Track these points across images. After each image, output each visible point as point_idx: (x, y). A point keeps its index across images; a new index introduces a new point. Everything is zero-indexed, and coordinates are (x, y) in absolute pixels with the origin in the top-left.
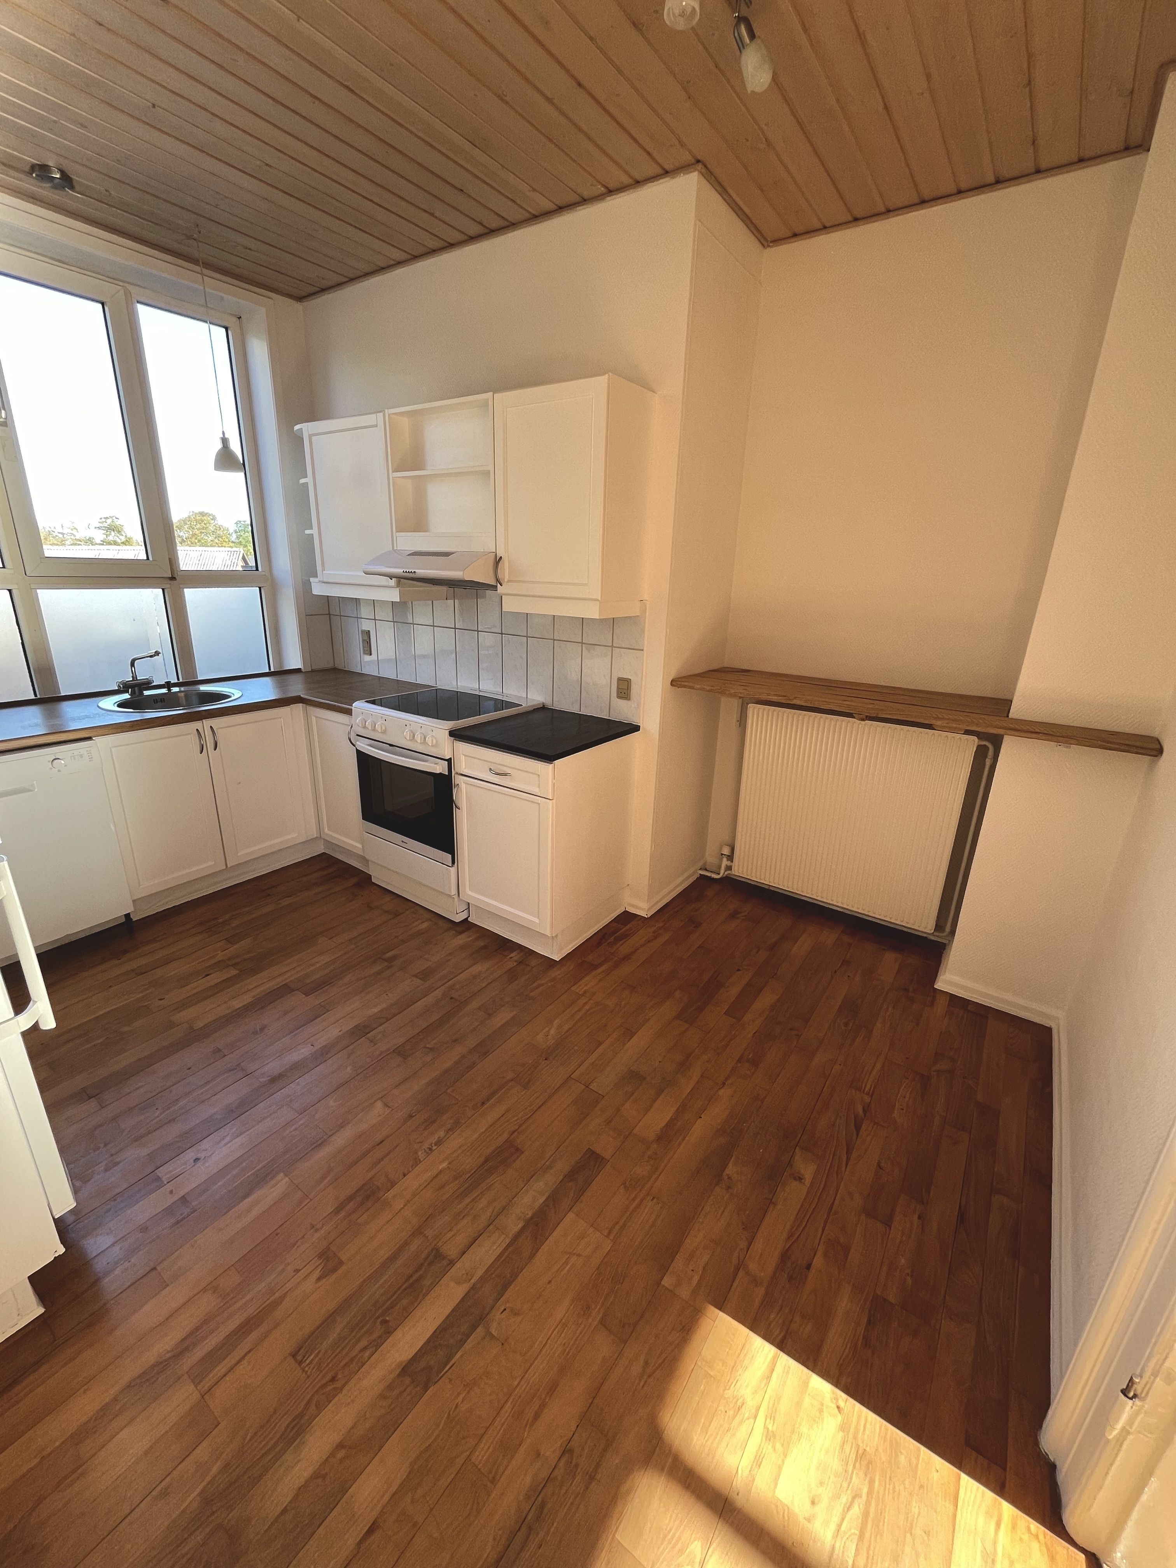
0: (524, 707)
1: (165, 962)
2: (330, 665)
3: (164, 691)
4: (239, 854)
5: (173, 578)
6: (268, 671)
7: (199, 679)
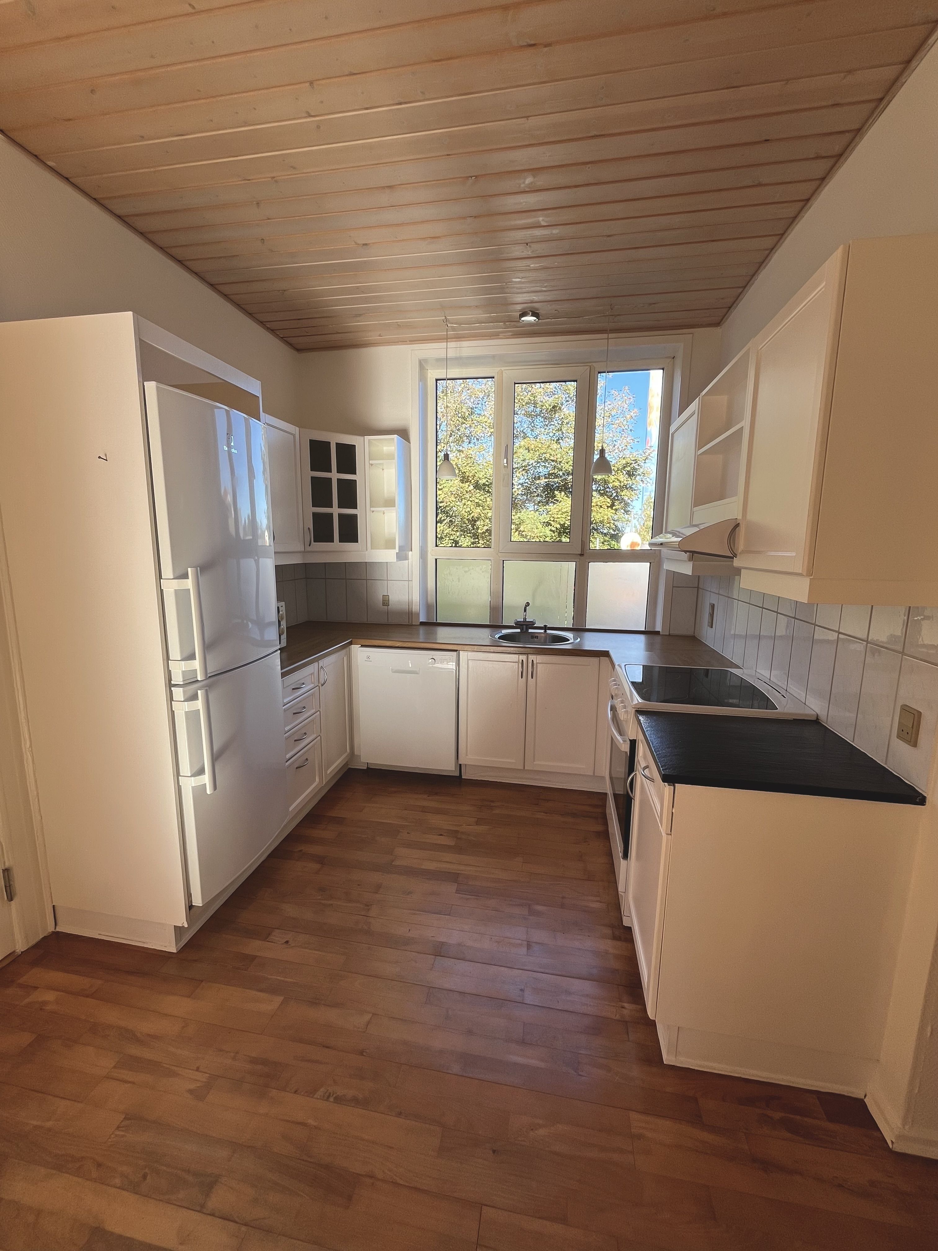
0: (779, 713)
1: (438, 812)
2: (690, 633)
3: (542, 631)
4: (534, 763)
5: (582, 555)
6: (644, 630)
7: (586, 628)
